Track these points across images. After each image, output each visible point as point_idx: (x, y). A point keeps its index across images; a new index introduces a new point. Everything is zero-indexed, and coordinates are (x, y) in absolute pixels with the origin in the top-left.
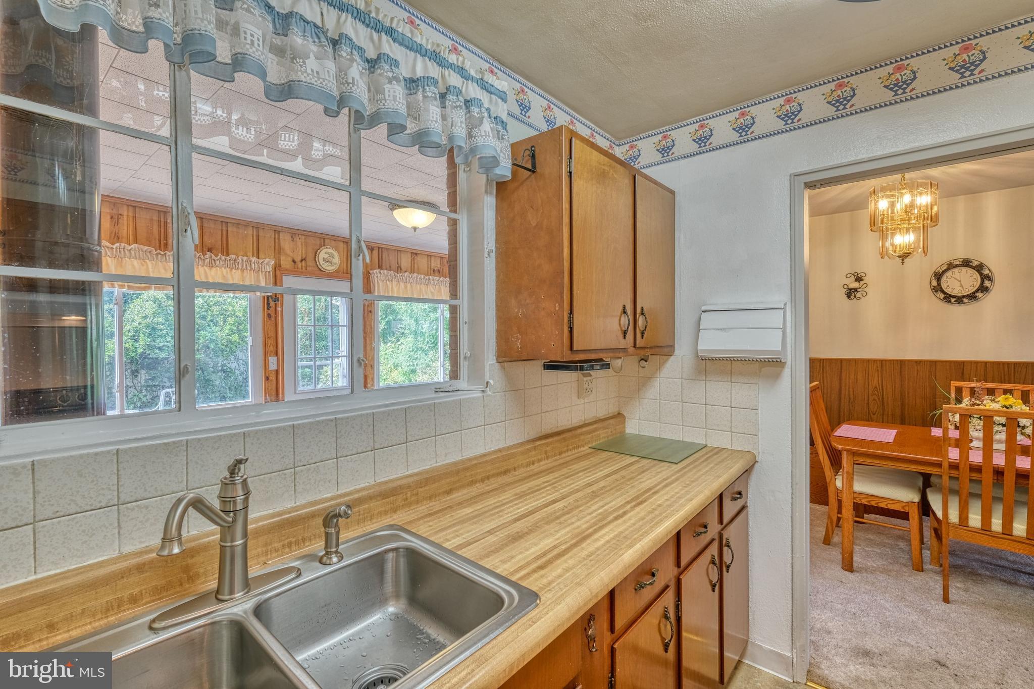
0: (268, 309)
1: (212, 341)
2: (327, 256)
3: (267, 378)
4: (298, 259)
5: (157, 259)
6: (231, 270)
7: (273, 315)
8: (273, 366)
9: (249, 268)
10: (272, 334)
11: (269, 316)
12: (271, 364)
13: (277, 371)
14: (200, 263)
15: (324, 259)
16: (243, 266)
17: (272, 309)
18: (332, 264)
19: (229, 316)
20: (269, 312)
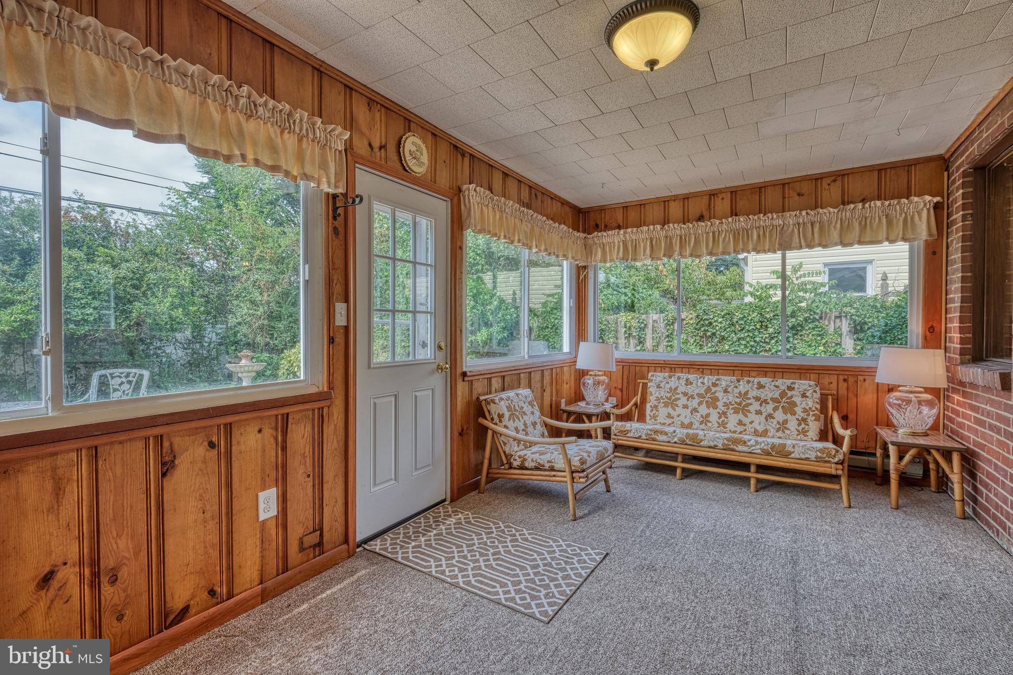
0: (335, 218)
1: (148, 315)
2: (414, 149)
3: (331, 340)
4: (376, 144)
5: (145, 67)
6: (282, 132)
7: (341, 230)
8: (340, 320)
9: (311, 136)
10: (339, 263)
11: (336, 230)
12: (338, 316)
13: (346, 328)
14: (230, 102)
15: (411, 153)
16: (301, 130)
17: (341, 219)
18: (421, 164)
19: (169, 286)
20: (336, 223)
